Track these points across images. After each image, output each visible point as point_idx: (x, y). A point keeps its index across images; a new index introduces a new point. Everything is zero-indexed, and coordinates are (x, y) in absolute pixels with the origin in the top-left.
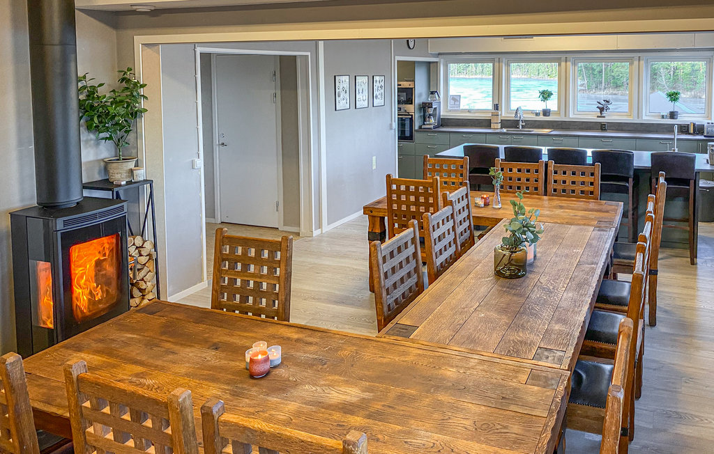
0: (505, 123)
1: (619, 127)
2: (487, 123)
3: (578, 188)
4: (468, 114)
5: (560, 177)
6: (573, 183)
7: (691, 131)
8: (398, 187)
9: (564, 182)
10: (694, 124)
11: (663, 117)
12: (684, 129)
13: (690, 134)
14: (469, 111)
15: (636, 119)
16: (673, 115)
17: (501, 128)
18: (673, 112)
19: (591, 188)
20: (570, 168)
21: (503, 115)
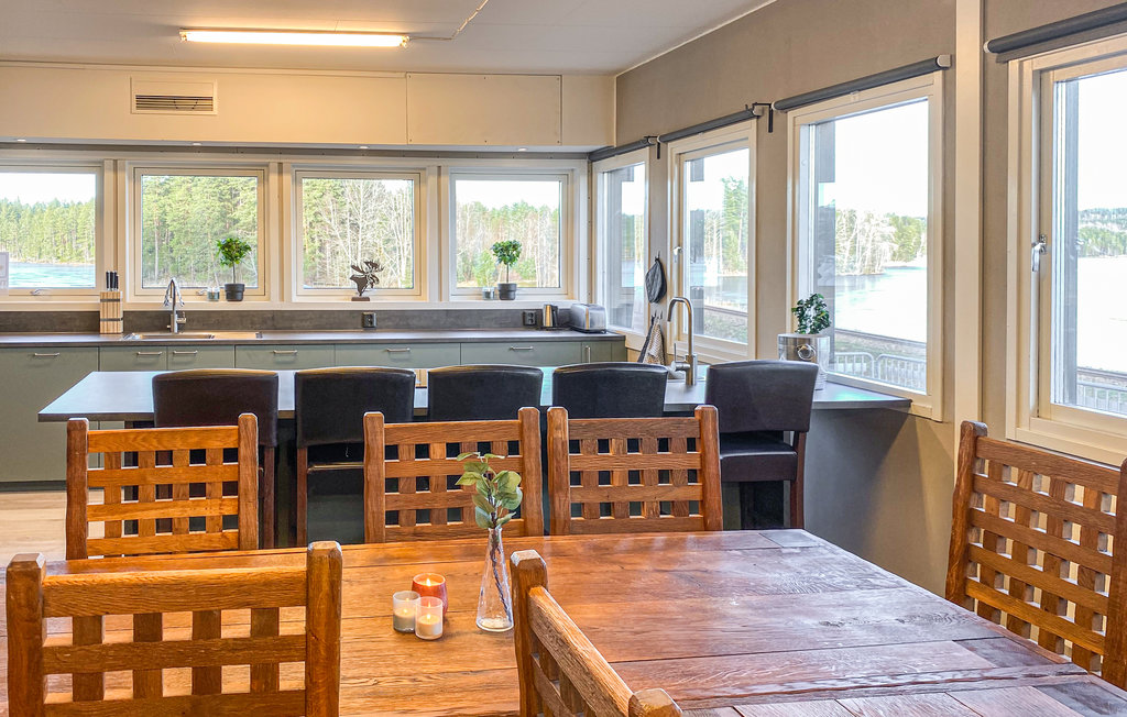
0: (134, 321)
1: (401, 319)
2: (91, 322)
3: (651, 493)
4: (32, 300)
5: (589, 462)
6: (634, 477)
7: (548, 321)
8: (87, 629)
9: (605, 477)
10: (554, 309)
11: (487, 295)
12: (532, 320)
13: (547, 329)
14: (34, 293)
15: (437, 301)
16: (506, 292)
17: (127, 331)
18: (508, 285)
19: (693, 491)
20: (622, 426)
21: (128, 301)
